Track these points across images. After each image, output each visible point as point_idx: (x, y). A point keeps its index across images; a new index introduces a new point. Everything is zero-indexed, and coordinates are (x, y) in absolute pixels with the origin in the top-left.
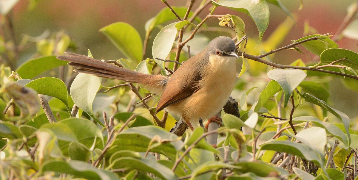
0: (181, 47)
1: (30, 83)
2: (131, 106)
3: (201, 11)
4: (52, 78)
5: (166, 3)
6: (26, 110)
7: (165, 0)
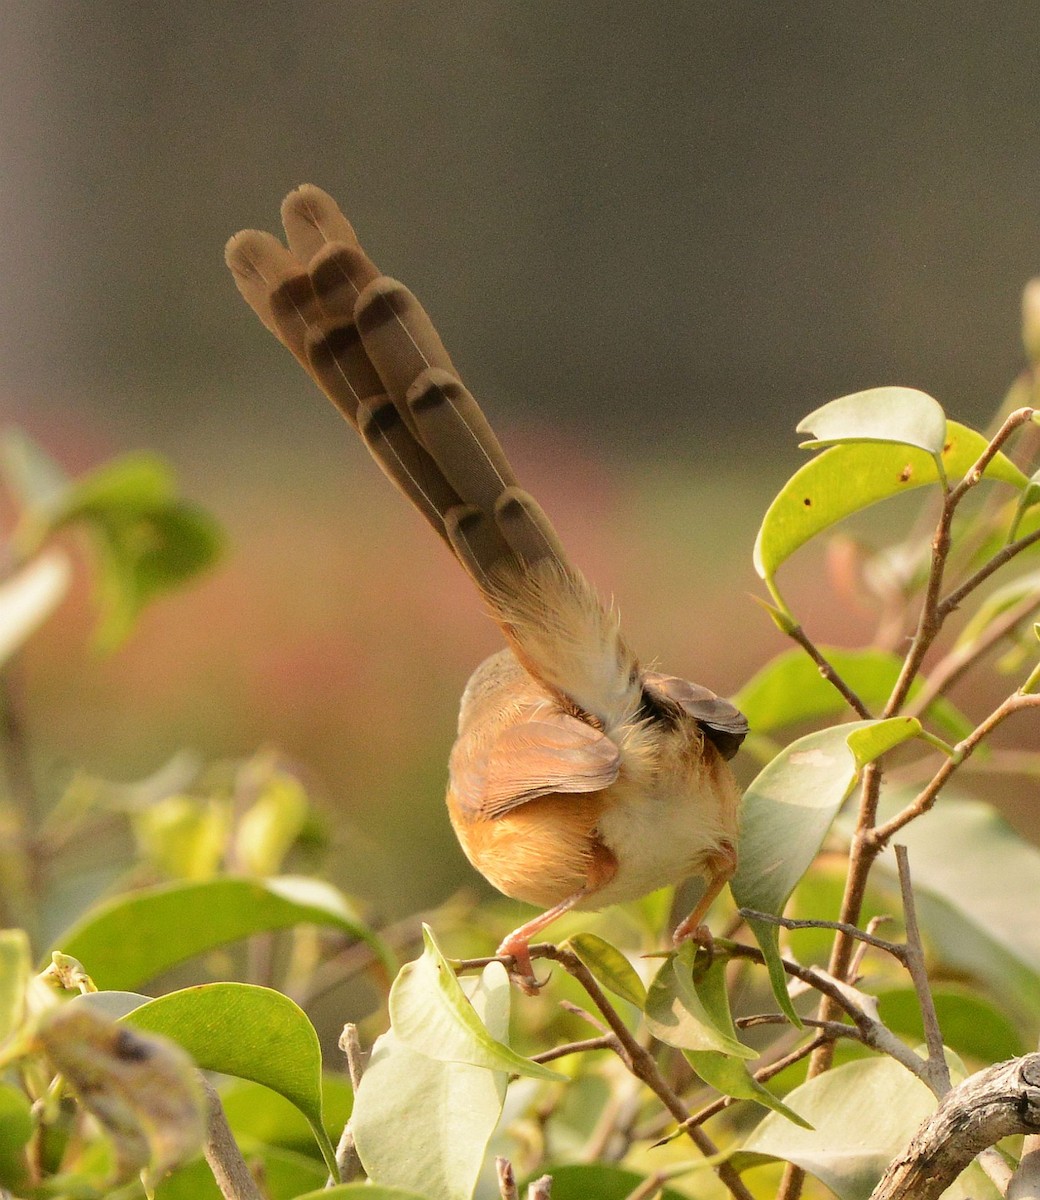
0: (869, 851)
1: (142, 1012)
2: (613, 1130)
3: (962, 671)
4: (248, 990)
5: (797, 636)
6: (133, 1145)
7: (795, 623)
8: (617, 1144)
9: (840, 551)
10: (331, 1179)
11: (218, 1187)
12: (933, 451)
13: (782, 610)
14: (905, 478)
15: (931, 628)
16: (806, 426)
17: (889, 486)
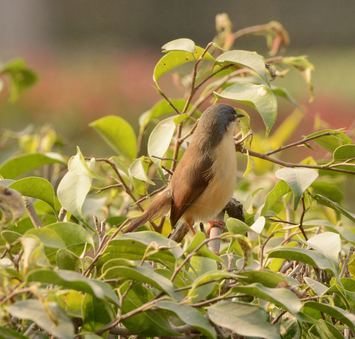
0: (179, 144)
1: (13, 184)
2: (124, 209)
3: (202, 103)
4: (38, 178)
5: (163, 95)
6: (9, 214)
7: (162, 92)
8: (125, 212)
9: (176, 77)
10: (57, 221)
11: (32, 223)
12: (192, 53)
13: (159, 89)
14: (187, 59)
15: (193, 93)
16: (164, 47)
17: (184, 61)
